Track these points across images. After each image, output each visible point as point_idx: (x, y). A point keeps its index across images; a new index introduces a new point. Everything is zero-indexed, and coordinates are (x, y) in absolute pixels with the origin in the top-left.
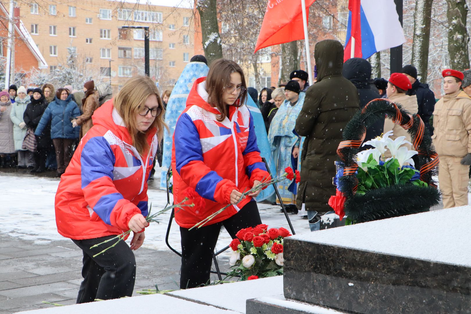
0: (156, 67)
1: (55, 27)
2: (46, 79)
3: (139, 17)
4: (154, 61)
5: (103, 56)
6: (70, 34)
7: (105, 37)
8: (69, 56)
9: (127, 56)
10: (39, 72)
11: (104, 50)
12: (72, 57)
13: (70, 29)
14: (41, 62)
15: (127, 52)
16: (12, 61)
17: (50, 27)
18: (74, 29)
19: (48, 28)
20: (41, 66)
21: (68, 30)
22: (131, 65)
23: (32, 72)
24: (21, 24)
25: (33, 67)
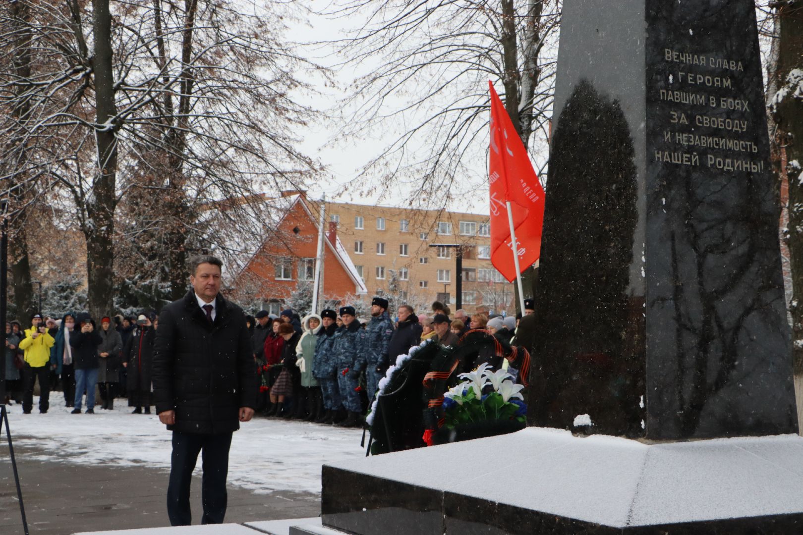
0: (503, 292)
1: (383, 245)
2: (363, 307)
3: (485, 231)
4: (502, 285)
5: (440, 279)
6: (401, 253)
7: (443, 256)
8: (391, 280)
9: (470, 279)
10: (355, 298)
11: (441, 271)
12: (394, 280)
13: (401, 247)
14: (359, 287)
15: (470, 273)
16: (320, 286)
17: (378, 245)
18: (406, 246)
19: (376, 246)
20: (359, 291)
21: (399, 247)
22: (473, 290)
23: (347, 299)
24: (337, 242)
25: (349, 293)
